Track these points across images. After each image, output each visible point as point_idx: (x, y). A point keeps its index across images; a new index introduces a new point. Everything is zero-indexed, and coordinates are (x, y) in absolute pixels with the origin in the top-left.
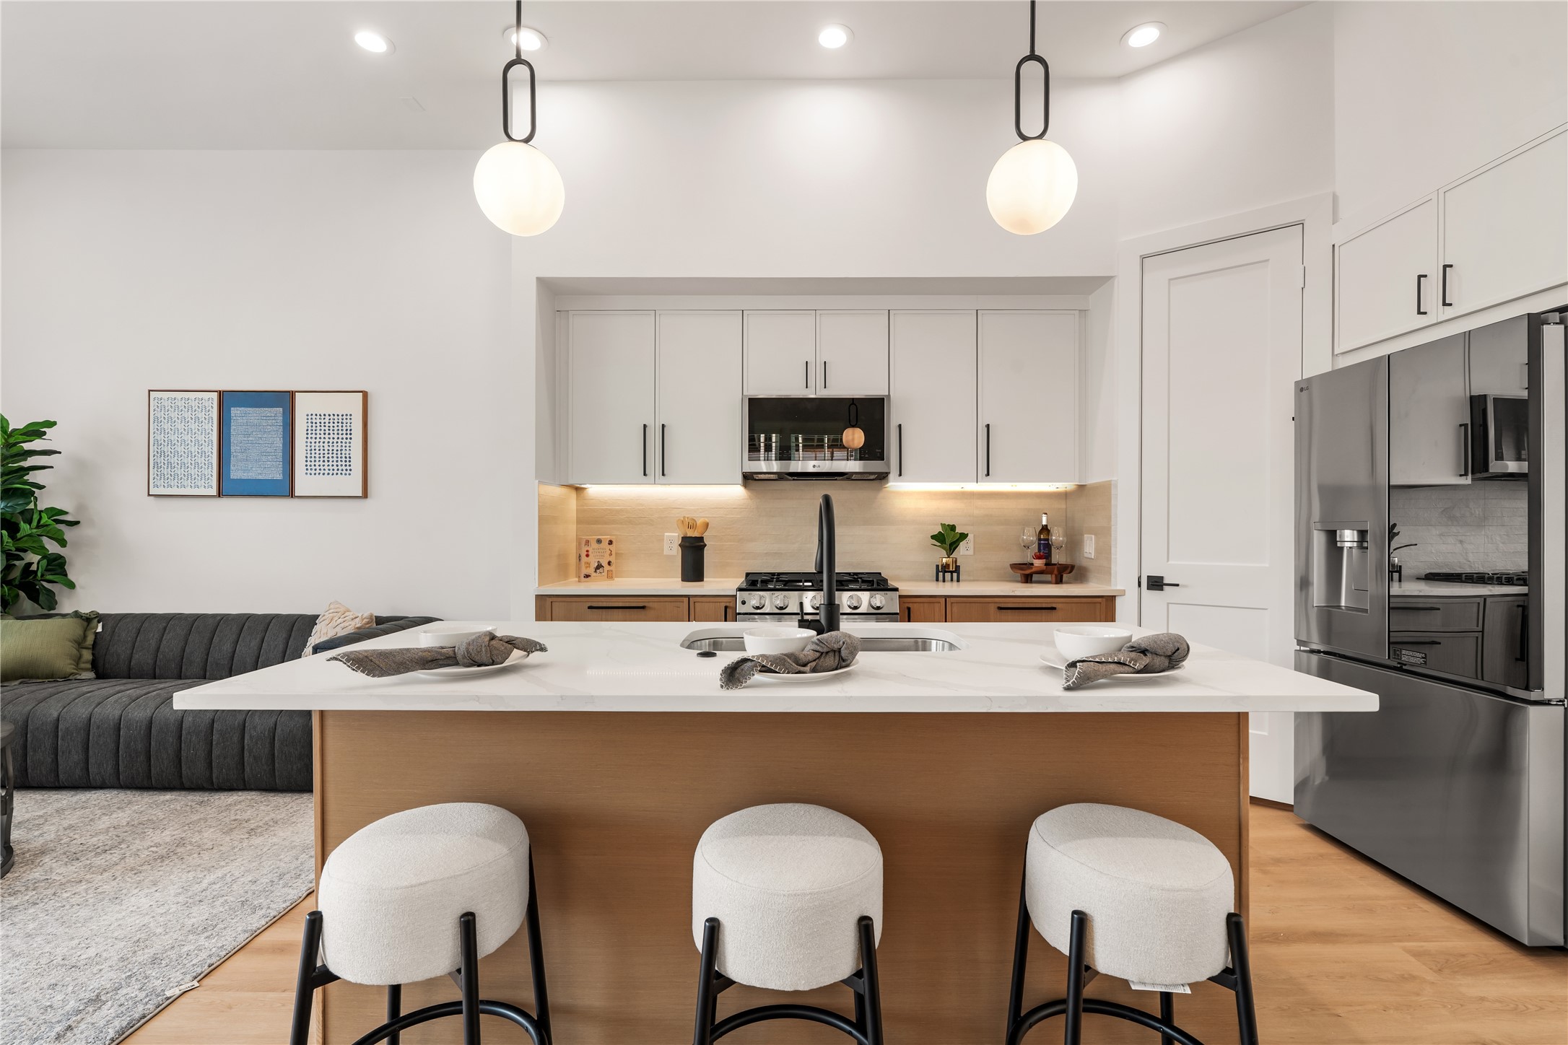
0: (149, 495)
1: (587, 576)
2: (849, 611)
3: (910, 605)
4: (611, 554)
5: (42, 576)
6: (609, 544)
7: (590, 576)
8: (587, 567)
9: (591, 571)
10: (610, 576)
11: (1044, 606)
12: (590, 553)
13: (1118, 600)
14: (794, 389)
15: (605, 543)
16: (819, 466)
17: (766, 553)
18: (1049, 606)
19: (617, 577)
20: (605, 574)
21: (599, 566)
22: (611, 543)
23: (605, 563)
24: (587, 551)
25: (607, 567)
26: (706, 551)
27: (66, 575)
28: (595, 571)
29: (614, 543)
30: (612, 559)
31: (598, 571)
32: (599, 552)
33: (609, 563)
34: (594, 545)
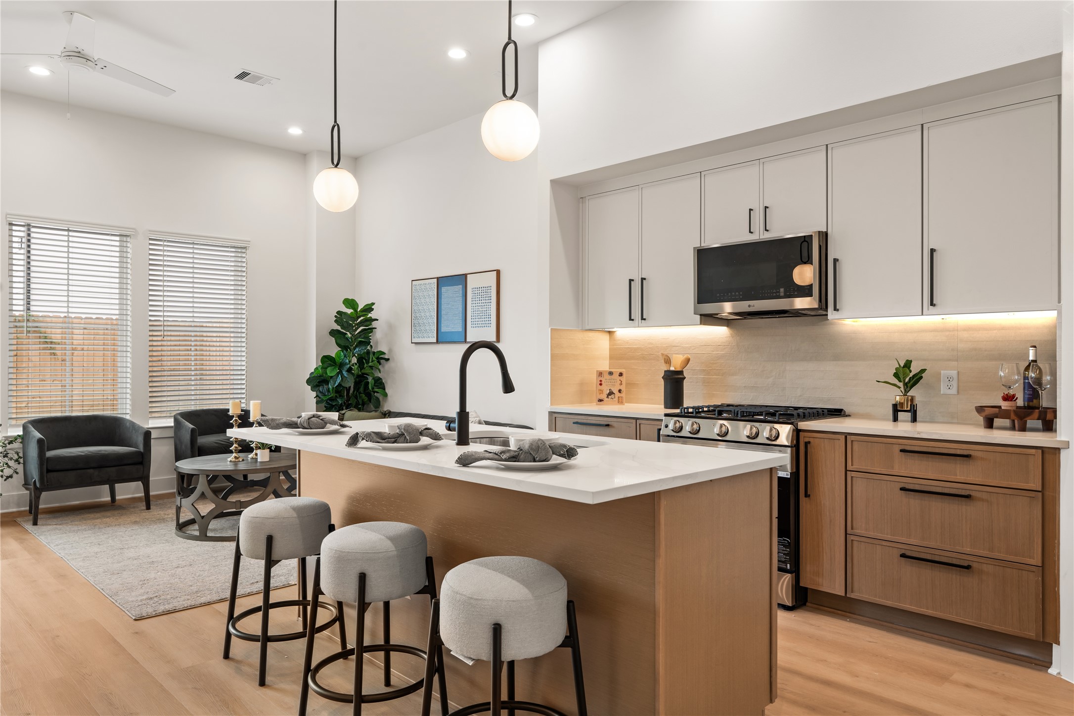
0: (412, 343)
1: (600, 400)
2: (746, 440)
3: (811, 440)
4: (621, 384)
5: (373, 389)
6: (619, 376)
7: (603, 400)
8: (600, 393)
9: (604, 396)
10: (620, 401)
11: (959, 452)
12: (603, 382)
13: (1063, 454)
14: (739, 235)
15: (616, 376)
16: (754, 306)
17: (745, 387)
18: (965, 453)
19: (626, 403)
20: (616, 399)
21: (611, 393)
22: (621, 374)
23: (615, 391)
24: (601, 381)
25: (617, 394)
26: (686, 383)
27: (384, 389)
28: (608, 397)
29: (624, 375)
30: (623, 388)
31: (610, 397)
32: (611, 382)
33: (620, 391)
34: (607, 376)
